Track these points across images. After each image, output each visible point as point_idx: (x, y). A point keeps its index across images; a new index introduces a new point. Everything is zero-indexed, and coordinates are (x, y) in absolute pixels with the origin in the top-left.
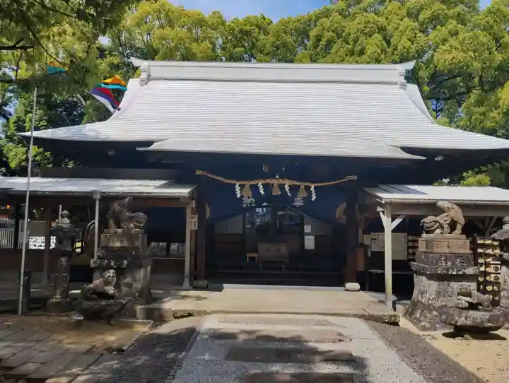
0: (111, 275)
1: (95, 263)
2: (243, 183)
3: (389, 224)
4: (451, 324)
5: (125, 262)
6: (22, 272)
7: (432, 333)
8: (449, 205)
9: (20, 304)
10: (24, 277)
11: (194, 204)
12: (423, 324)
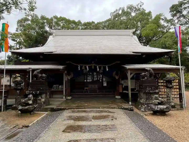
0: (30, 97)
1: (28, 92)
2: (82, 65)
3: (129, 76)
4: (152, 110)
5: (38, 92)
6: (3, 96)
7: (145, 113)
8: (149, 69)
9: (2, 107)
10: (4, 98)
11: (66, 72)
12: (142, 110)
